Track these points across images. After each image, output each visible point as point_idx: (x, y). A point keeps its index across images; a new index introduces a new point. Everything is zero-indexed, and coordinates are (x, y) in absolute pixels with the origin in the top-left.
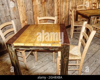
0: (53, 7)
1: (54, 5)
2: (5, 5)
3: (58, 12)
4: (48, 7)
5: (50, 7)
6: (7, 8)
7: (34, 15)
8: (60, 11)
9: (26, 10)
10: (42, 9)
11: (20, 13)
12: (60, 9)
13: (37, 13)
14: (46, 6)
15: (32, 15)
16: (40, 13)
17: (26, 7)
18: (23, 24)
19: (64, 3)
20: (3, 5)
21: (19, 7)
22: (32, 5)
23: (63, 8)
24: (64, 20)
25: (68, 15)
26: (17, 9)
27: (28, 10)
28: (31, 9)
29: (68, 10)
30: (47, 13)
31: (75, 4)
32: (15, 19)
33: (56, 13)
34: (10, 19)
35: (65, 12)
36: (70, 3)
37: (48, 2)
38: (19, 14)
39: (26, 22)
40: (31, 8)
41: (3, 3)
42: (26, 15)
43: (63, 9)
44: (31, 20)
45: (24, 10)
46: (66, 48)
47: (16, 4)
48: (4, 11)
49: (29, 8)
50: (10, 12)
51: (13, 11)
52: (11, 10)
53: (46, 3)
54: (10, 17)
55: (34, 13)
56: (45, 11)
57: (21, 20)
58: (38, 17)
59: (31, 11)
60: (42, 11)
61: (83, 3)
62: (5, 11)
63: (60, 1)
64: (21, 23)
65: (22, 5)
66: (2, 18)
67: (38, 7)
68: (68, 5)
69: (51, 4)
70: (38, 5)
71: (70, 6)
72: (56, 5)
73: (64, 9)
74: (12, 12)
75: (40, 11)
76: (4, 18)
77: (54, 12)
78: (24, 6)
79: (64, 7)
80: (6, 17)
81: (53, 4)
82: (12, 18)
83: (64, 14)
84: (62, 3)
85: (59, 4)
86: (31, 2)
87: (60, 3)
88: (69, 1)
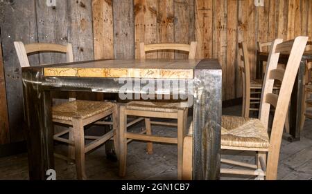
1: (193, 33)
2: (59, 9)
3: (206, 55)
4: (177, 35)
5: (183, 35)
7: (134, 48)
8: (210, 51)
9: (115, 33)
10: (159, 39)
12: (210, 46)
14: (172, 32)
15: (131, 47)
17: (115, 25)
19: (223, 34)
21: (95, 22)
22: (132, 23)
23: (219, 45)
25: (234, 69)
26: (90, 24)
27: (120, 33)
28: (129, 33)
31: (255, 41)
33: (201, 55)
35: (226, 59)
36: (240, 37)
37: (179, 21)
38: (93, 40)
40: (130, 29)
42: (113, 45)
43: (219, 50)
45: (108, 31)
47: (89, 11)
49: (122, 29)
50: (68, 28)
51: (80, 28)
53: (172, 24)
55: (135, 44)
63: (211, 26)
65: (104, 18)
67: (150, 29)
68: (235, 39)
69: (185, 29)
70: (150, 26)
72: (199, 33)
73: (222, 50)
78: (109, 22)
79: (222, 44)
80: (56, 40)
81: (192, 30)
84: (216, 32)
85: (208, 34)
86: (131, 15)
87: (210, 30)
88: (237, 31)
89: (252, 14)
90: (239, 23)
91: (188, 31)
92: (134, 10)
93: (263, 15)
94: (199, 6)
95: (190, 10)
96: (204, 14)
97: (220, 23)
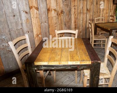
0: (70, 19)
1: (71, 17)
2: (17, 17)
3: (75, 25)
4: (64, 19)
5: (67, 19)
6: (19, 20)
7: (49, 27)
8: (77, 23)
9: (41, 22)
10: (58, 22)
11: (34, 25)
12: (77, 21)
13: (52, 26)
14: (63, 18)
15: (47, 27)
16: (56, 25)
17: (40, 19)
18: (36, 38)
19: (82, 15)
20: (14, 16)
21: (32, 19)
22: (47, 17)
23: (80, 20)
24: (81, 34)
25: (85, 28)
26: (30, 21)
27: (43, 22)
28: (46, 22)
29: (85, 22)
30: (63, 26)
31: (93, 16)
32: (27, 32)
33: (73, 25)
34: (21, 33)
35: (82, 25)
36: (88, 16)
37: (65, 13)
38: (32, 27)
39: (40, 36)
40: (46, 19)
41: (15, 14)
42: (40, 28)
44: (46, 33)
45: (38, 22)
46: (97, 66)
47: (29, 15)
48: (15, 23)
49: (43, 20)
50: (22, 24)
51: (26, 23)
52: (24, 22)
53: (63, 14)
54: (22, 30)
55: (49, 25)
56: (61, 23)
57: (35, 33)
58: (56, 31)
59: (46, 24)
60: (58, 24)
61: (100, 15)
62: (17, 24)
63: (77, 13)
64: (35, 37)
65: (36, 17)
66: (12, 32)
67: (54, 18)
68: (85, 17)
69: (67, 16)
70: (54, 17)
71: (87, 18)
72: (73, 17)
73: (81, 22)
74: (24, 25)
75: (56, 24)
76: (15, 32)
77: (71, 25)
78: (38, 18)
79: (81, 19)
80: (17, 30)
82: (24, 31)
83: (81, 27)
84: (79, 15)
85: (76, 16)
86: (47, 13)
87: (77, 14)
88: (86, 13)
89: (92, 5)
90: (87, 10)
91: (68, 16)
92: (47, 11)
93: (96, 5)
94: (73, 5)
95: (69, 8)
96: (75, 8)
97: (80, 11)
